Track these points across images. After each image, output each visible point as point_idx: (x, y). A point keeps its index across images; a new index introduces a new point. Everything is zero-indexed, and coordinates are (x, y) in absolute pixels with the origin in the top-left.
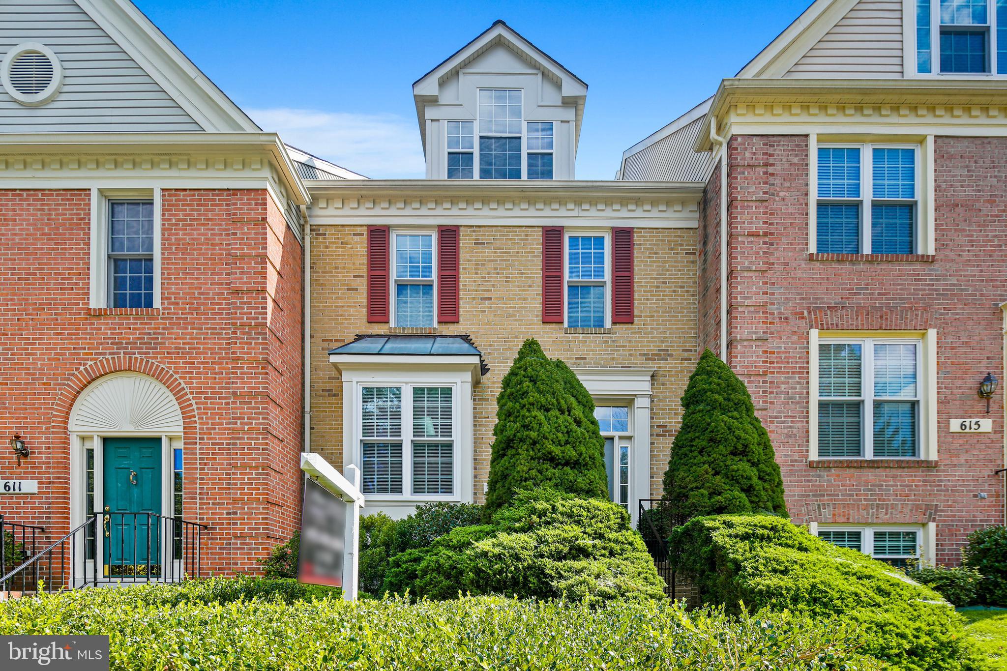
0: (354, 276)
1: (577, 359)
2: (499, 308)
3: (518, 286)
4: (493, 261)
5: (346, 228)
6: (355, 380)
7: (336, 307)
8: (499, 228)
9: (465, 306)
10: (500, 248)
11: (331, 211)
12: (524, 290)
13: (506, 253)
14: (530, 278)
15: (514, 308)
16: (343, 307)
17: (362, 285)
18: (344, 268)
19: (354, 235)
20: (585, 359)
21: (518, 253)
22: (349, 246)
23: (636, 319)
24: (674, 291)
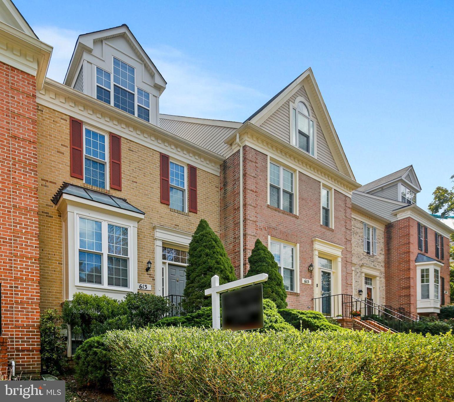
0: (62, 145)
1: (175, 225)
2: (141, 189)
3: (149, 180)
4: (137, 162)
5: (56, 113)
7: (50, 160)
8: (140, 145)
9: (125, 183)
10: (141, 157)
11: (47, 97)
12: (152, 183)
13: (143, 160)
14: (155, 177)
15: (148, 191)
16: (55, 162)
17: (67, 151)
18: (55, 137)
19: (61, 118)
20: (178, 226)
21: (149, 162)
22: (58, 125)
23: (198, 212)
24: (211, 203)
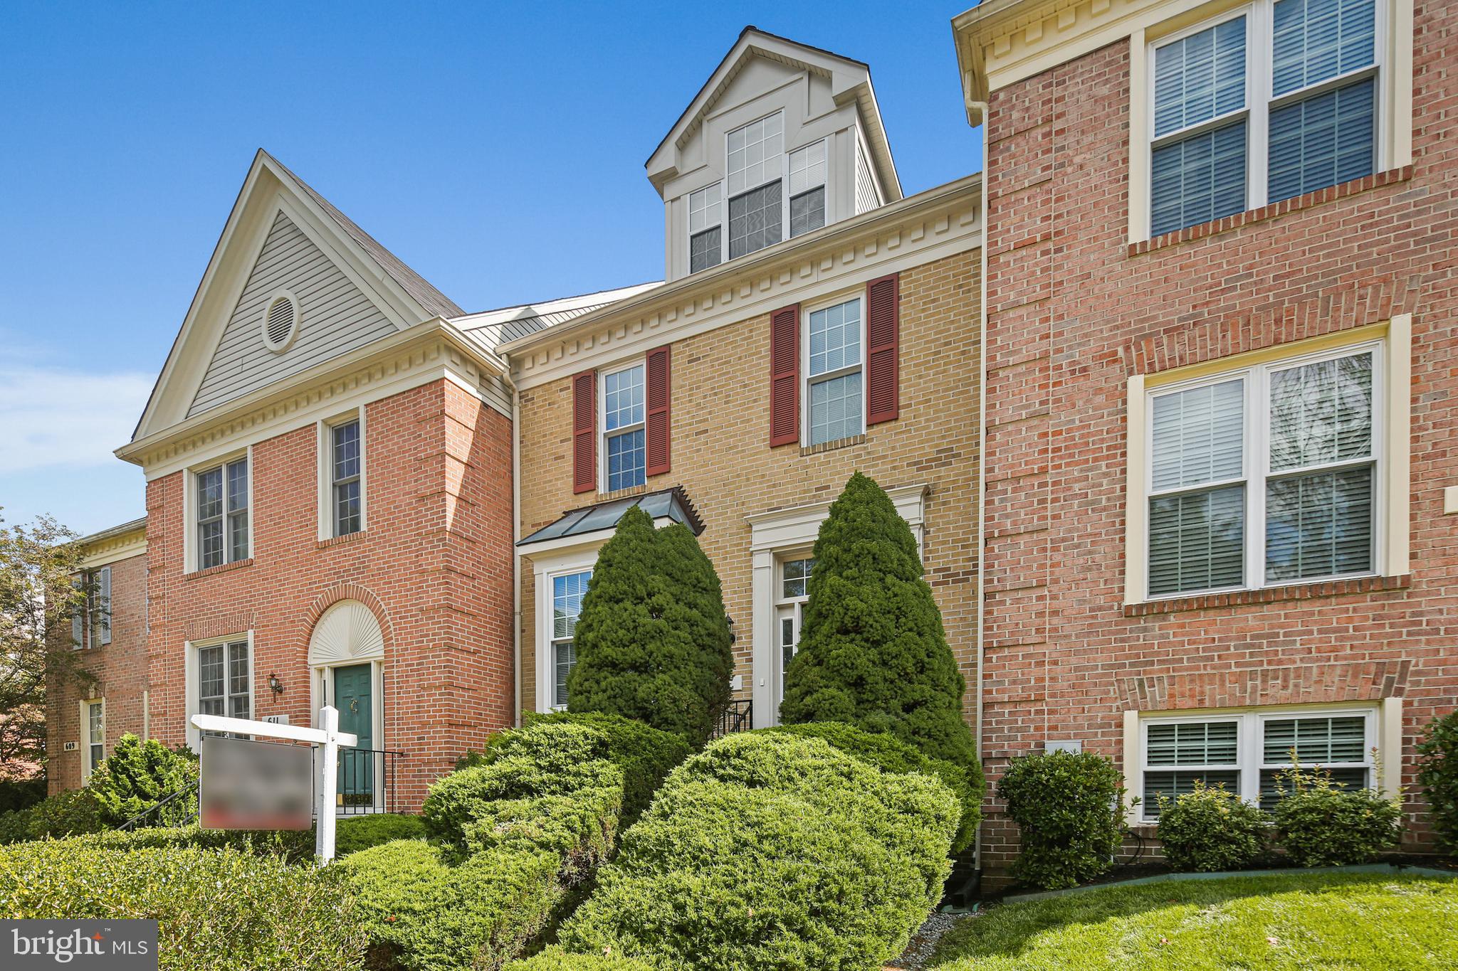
0: (562, 441)
1: (817, 489)
2: (717, 441)
3: (740, 405)
4: (709, 379)
5: (553, 385)
6: (545, 571)
7: (545, 482)
8: (717, 332)
9: (678, 448)
10: (718, 359)
11: (538, 369)
12: (748, 409)
13: (726, 363)
14: (755, 389)
15: (736, 436)
16: (551, 481)
17: (568, 449)
18: (551, 434)
19: (561, 390)
20: (828, 487)
21: (740, 358)
22: (556, 406)
23: (902, 411)
